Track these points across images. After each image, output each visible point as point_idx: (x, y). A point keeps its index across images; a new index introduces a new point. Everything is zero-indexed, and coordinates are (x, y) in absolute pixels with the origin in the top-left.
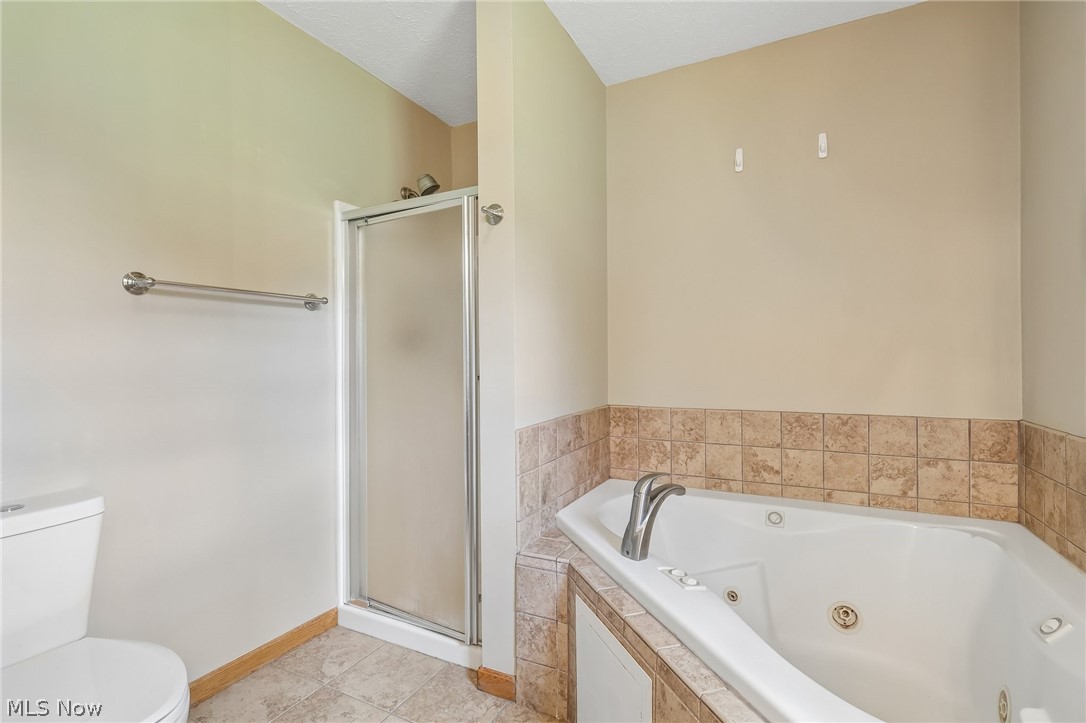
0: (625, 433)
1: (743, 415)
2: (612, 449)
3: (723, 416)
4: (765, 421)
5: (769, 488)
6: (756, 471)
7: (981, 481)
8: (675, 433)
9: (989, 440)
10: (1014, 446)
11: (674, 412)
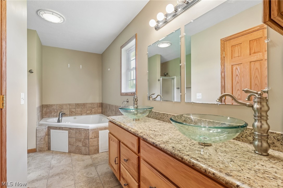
0: (47, 109)
1: (69, 104)
2: (44, 113)
3: (66, 105)
4: (73, 105)
5: (73, 115)
6: (71, 112)
7: (98, 110)
8: (57, 108)
9: (99, 105)
10: (101, 105)
11: (57, 105)
